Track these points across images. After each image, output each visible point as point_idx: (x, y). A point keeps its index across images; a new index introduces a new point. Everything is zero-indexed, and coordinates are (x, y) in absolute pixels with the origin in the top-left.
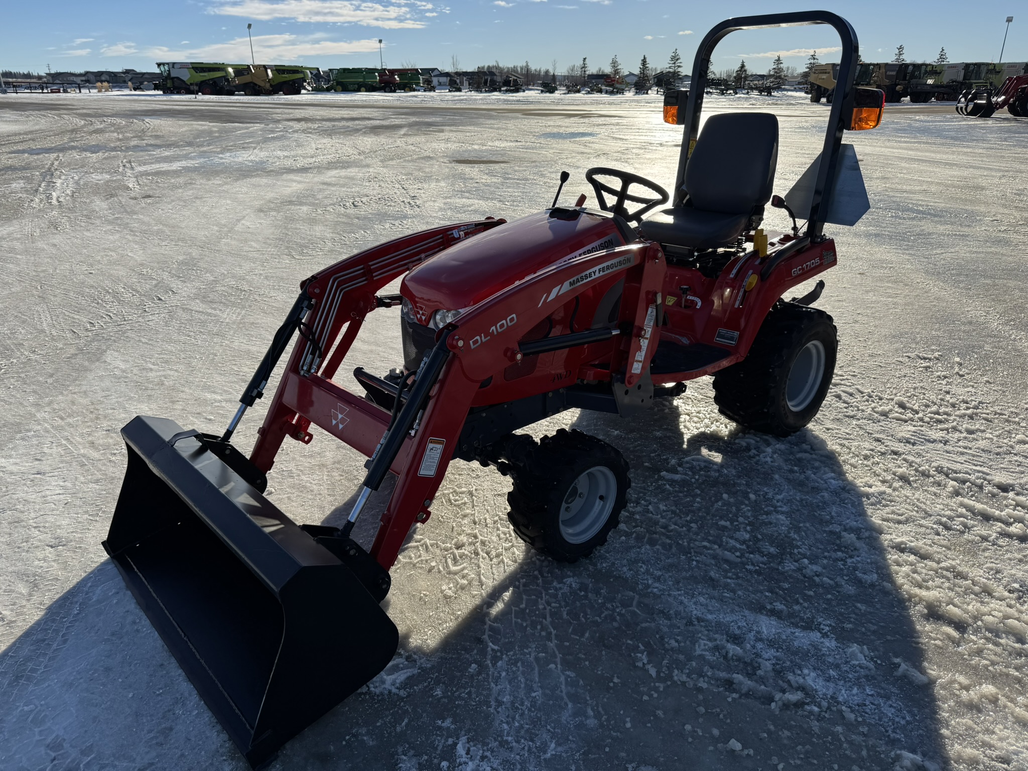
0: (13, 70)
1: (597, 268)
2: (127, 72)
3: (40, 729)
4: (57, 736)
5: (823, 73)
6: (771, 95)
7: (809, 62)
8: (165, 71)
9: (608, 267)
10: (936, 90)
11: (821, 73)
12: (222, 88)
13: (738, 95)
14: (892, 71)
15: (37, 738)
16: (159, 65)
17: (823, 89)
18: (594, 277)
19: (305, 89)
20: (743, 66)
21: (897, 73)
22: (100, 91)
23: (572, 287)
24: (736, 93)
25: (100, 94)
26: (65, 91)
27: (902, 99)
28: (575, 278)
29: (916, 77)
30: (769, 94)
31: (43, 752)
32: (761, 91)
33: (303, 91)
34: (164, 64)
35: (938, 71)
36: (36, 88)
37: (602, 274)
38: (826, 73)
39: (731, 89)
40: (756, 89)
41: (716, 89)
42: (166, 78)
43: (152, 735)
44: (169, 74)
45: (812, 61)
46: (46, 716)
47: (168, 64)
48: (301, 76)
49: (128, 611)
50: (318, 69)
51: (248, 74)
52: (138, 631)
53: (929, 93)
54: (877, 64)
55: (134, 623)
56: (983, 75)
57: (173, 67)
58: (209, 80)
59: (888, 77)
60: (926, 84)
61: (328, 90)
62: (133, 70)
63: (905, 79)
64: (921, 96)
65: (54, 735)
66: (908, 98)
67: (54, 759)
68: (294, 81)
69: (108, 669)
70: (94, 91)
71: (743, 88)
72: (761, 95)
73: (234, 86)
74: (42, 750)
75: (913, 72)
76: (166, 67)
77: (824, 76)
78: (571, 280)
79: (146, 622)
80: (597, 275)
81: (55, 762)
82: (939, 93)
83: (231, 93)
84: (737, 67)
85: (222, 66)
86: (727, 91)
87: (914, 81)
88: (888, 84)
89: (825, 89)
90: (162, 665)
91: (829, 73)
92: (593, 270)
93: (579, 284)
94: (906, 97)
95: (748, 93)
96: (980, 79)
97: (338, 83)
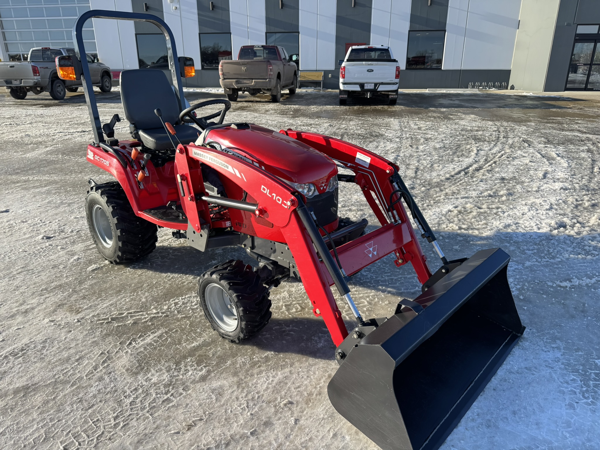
3: (570, 420)
4: (567, 409)
15: (575, 417)
31: (578, 409)
43: (535, 373)
46: (563, 423)
49: (466, 429)
52: (478, 415)
55: (473, 420)
65: (568, 411)
67: (577, 403)
69: (514, 413)
74: (578, 410)
79: (469, 414)
81: (578, 401)
90: (494, 390)
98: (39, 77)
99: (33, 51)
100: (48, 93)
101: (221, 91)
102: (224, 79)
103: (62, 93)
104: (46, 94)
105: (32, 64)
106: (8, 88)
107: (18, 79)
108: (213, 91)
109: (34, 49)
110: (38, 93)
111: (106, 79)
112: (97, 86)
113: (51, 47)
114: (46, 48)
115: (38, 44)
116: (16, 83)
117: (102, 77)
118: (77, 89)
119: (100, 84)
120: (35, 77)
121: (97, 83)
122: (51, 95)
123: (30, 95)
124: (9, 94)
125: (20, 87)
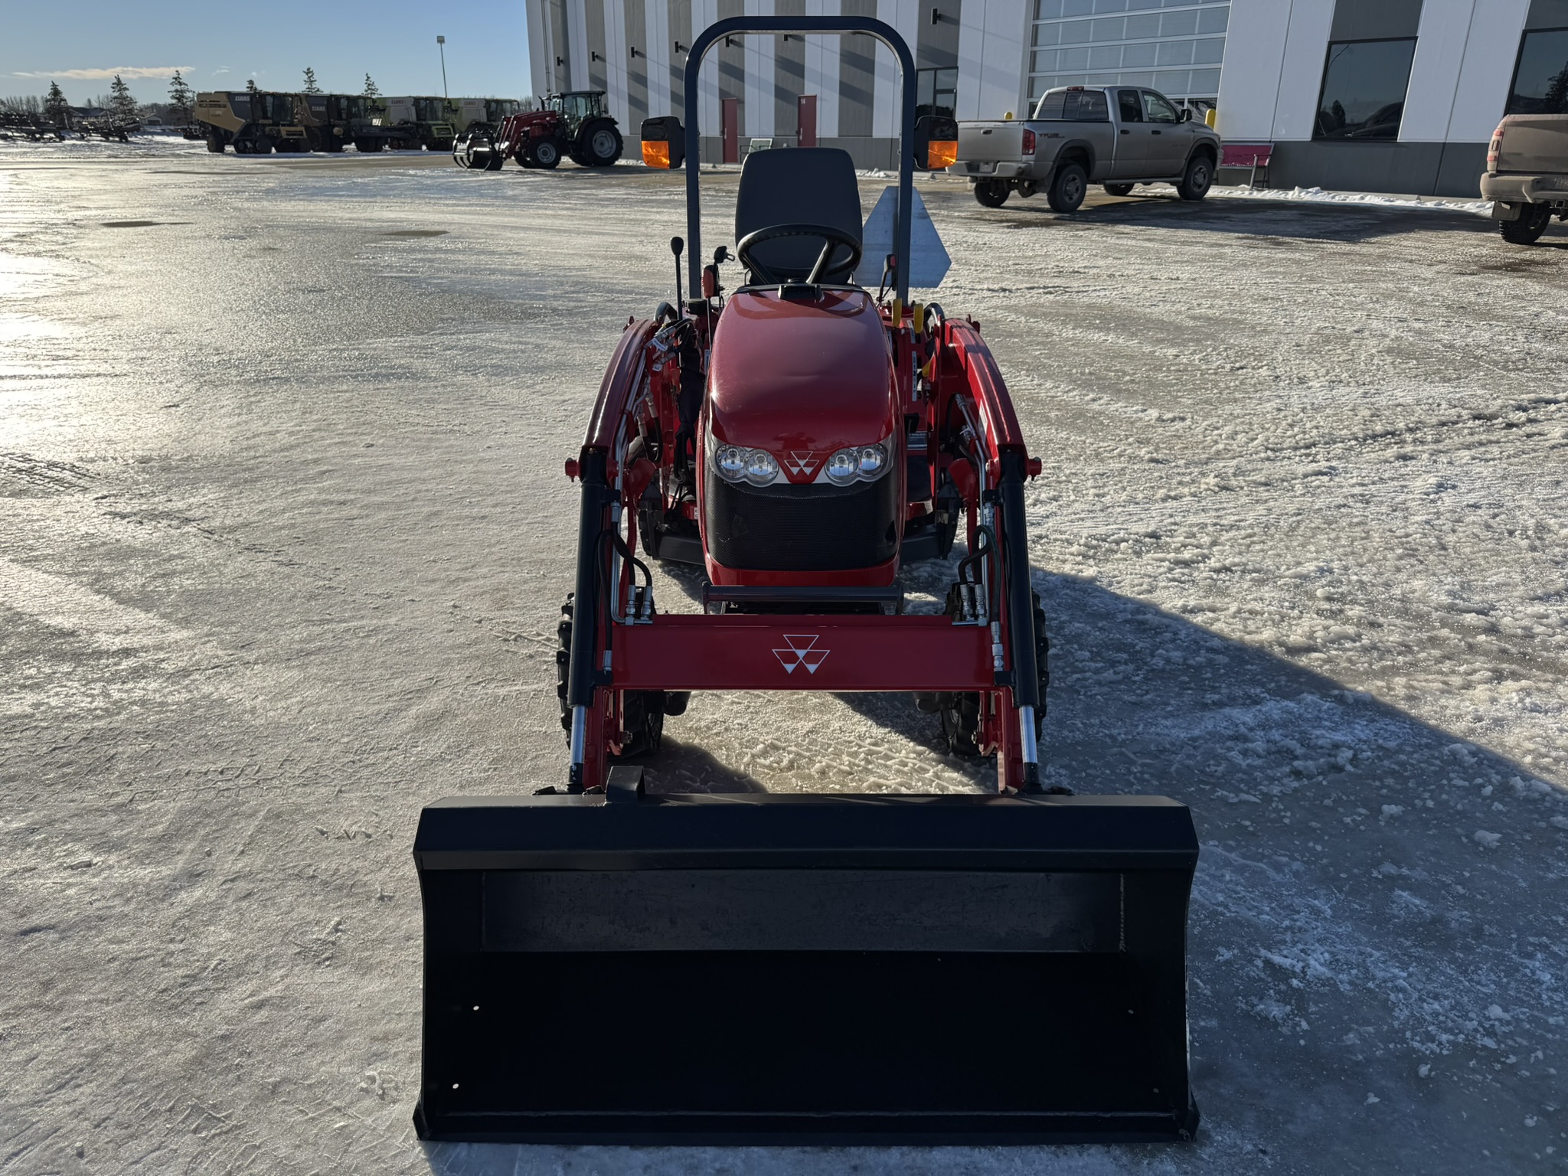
5: (215, 106)
6: (127, 142)
7: (173, 88)
10: (388, 134)
11: (211, 106)
13: (66, 142)
14: (320, 105)
17: (223, 132)
20: (56, 92)
21: (327, 108)
24: (62, 139)
27: (345, 147)
29: (355, 116)
30: (123, 139)
32: (106, 135)
35: (381, 107)
38: (220, 106)
39: (50, 131)
40: (97, 130)
41: (22, 131)
45: (178, 87)
53: (380, 138)
54: (296, 95)
56: (440, 114)
59: (316, 114)
60: (371, 125)
63: (340, 118)
64: (370, 143)
66: (353, 146)
71: (71, 129)
72: (107, 140)
75: (349, 108)
77: (219, 112)
82: (393, 139)
84: (46, 92)
86: (42, 134)
87: (354, 121)
88: (319, 125)
89: (226, 131)
91: (225, 106)
94: (350, 143)
95: (82, 138)
96: (437, 119)
98: (1032, 157)
99: (1049, 94)
100: (1044, 196)
101: (1484, 208)
102: (1499, 173)
103: (1076, 197)
104: (1041, 199)
105: (1027, 126)
106: (974, 179)
107: (991, 161)
108: (1470, 206)
109: (1052, 90)
110: (1026, 193)
111: (1201, 167)
112: (1172, 184)
113: (1087, 87)
114: (1076, 89)
115: (1062, 79)
116: (986, 170)
117: (1192, 160)
118: (1130, 187)
119: (1181, 179)
120: (1025, 158)
121: (1175, 176)
122: (1050, 201)
123: (1014, 199)
124: (973, 193)
125: (992, 178)
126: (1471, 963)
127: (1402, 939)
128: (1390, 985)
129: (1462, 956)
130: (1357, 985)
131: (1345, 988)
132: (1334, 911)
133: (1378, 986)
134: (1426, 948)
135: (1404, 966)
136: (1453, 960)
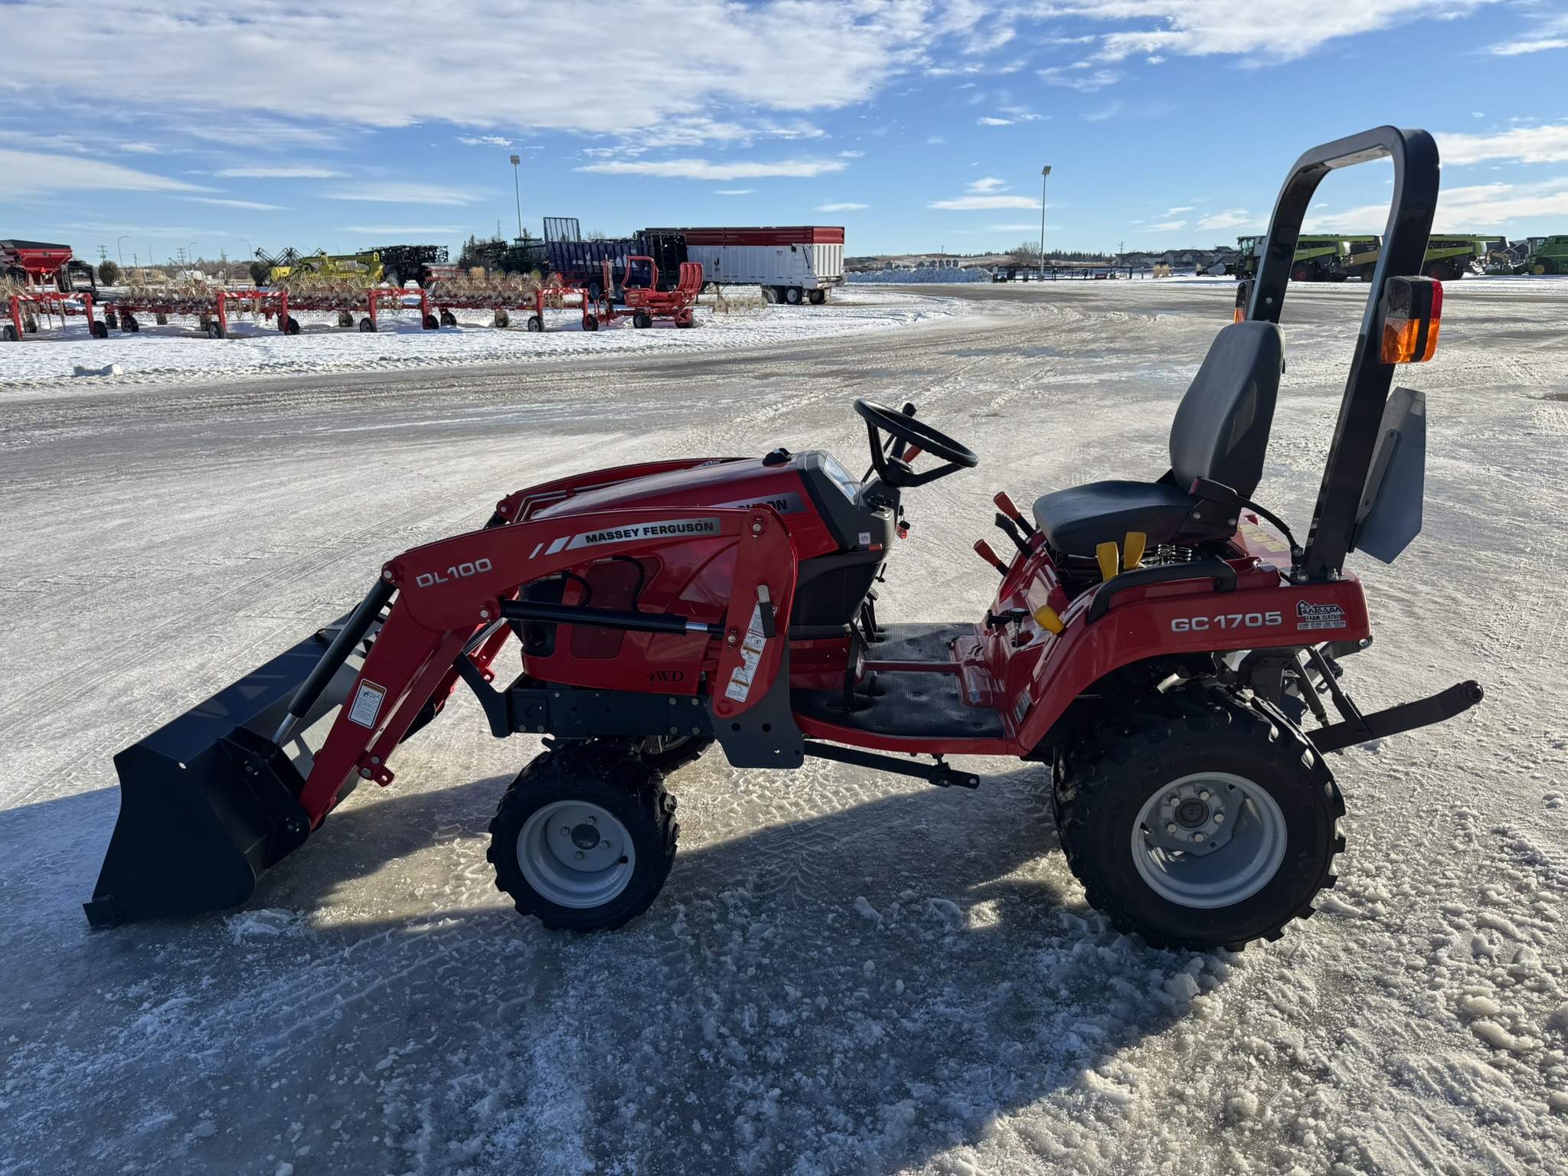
0: (1083, 251)
1: (641, 526)
2: (1219, 250)
8: (1247, 249)
9: (663, 529)
12: (1326, 270)
16: (1241, 240)
18: (633, 537)
19: (1470, 270)
22: (1155, 277)
23: (591, 544)
25: (1156, 281)
26: (1113, 277)
28: (597, 533)
33: (1466, 275)
34: (1248, 239)
36: (1078, 273)
37: (650, 535)
42: (1246, 258)
44: (1252, 253)
47: (1254, 238)
48: (1469, 250)
50: (1503, 239)
51: (1375, 249)
57: (1260, 243)
58: (1308, 260)
61: (1517, 272)
62: (1228, 248)
68: (1453, 259)
70: (1148, 277)
73: (1346, 268)
76: (1251, 243)
78: (590, 534)
80: (641, 536)
83: (1341, 279)
85: (1333, 240)
92: (634, 527)
93: (603, 542)
97: (1540, 261)
126: (55, 1127)
127: (122, 1094)
128: (91, 1058)
129: (68, 1124)
130: (110, 1040)
131: (116, 1030)
132: (191, 1061)
133: (96, 1052)
134: (98, 1104)
135: (95, 1075)
136: (70, 1115)
